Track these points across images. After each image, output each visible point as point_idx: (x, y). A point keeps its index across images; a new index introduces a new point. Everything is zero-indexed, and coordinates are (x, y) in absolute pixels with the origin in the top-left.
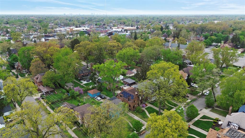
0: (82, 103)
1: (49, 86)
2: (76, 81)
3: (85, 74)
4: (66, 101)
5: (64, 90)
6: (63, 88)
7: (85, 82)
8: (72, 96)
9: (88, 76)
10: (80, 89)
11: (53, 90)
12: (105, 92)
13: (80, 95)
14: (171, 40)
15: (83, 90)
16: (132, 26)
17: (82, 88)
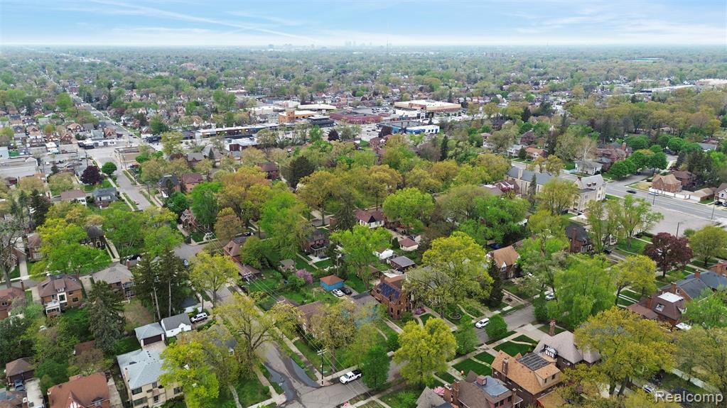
0: (310, 300)
1: (252, 265)
2: (299, 256)
3: (317, 242)
4: (282, 294)
5: (278, 274)
6: (276, 269)
7: (316, 260)
8: (292, 286)
9: (323, 246)
10: (307, 273)
11: (258, 272)
12: (352, 283)
13: (306, 284)
14: (536, 153)
15: (312, 275)
16: (450, 101)
17: (310, 272)
